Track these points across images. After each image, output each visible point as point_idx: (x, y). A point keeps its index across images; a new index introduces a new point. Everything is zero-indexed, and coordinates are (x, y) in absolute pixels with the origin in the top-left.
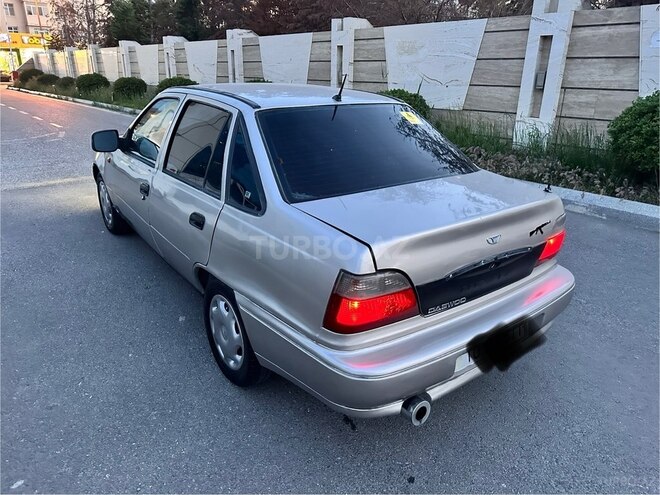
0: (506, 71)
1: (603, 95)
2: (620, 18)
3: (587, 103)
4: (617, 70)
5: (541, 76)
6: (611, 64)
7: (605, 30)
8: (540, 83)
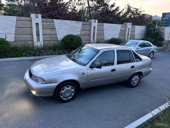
0: (26, 30)
1: (51, 36)
2: (50, 21)
3: (48, 37)
4: (52, 31)
5: (38, 31)
6: (51, 30)
7: (48, 23)
8: (38, 34)
